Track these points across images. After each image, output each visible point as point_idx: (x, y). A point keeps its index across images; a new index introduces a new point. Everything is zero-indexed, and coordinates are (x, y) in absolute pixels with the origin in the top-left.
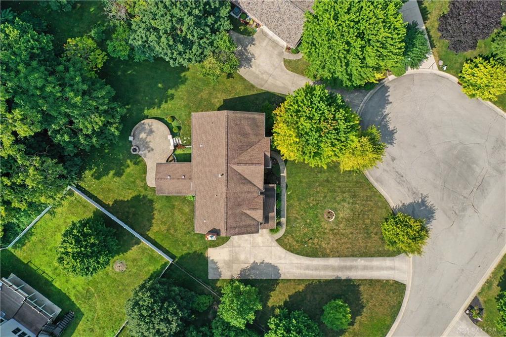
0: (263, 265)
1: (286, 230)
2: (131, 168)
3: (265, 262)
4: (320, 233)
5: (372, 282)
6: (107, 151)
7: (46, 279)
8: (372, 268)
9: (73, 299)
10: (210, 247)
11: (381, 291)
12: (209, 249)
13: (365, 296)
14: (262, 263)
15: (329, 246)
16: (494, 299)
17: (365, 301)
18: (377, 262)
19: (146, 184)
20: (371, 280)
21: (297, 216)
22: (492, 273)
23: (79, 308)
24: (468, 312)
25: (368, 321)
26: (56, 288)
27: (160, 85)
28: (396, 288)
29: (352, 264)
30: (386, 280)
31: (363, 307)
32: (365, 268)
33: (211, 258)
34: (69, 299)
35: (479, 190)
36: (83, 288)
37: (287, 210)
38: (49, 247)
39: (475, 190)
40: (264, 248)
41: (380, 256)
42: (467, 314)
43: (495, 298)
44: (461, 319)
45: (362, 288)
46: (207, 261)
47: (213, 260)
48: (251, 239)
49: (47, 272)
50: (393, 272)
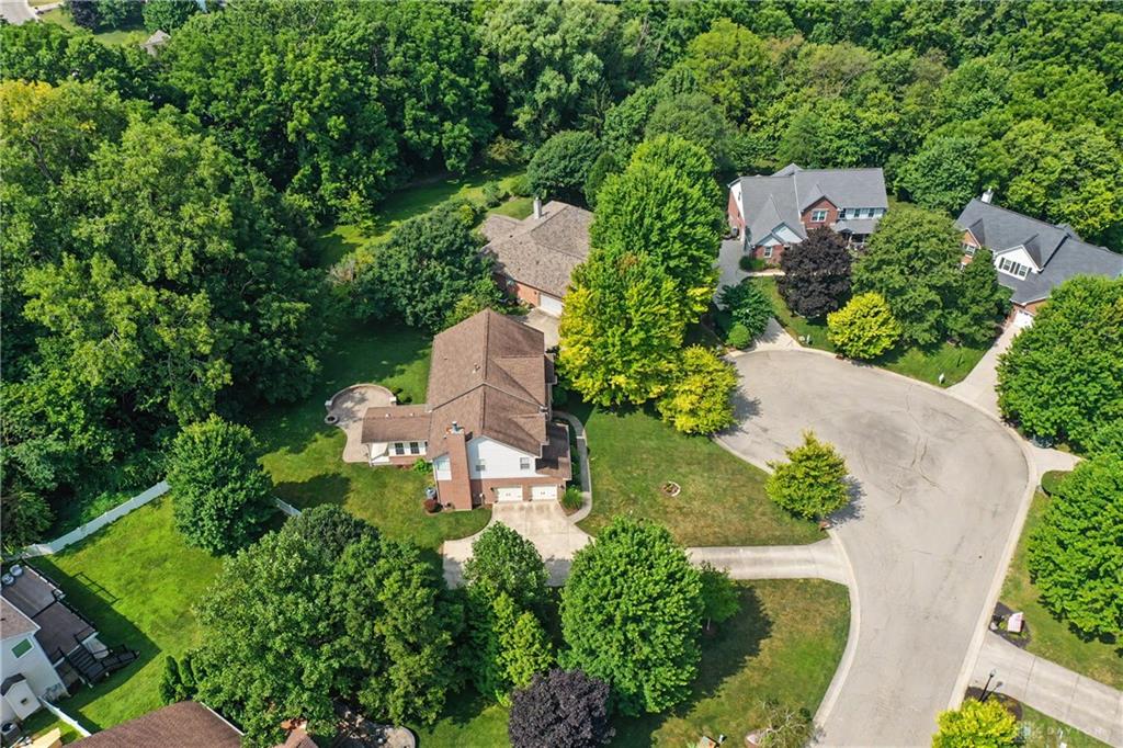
0: (553, 563)
1: (593, 509)
2: (319, 442)
3: (555, 558)
4: (657, 512)
5: (776, 584)
6: (283, 425)
7: (102, 600)
8: (770, 562)
9: (146, 629)
10: (448, 540)
11: (799, 596)
12: (446, 542)
13: (768, 605)
14: (551, 560)
15: (678, 530)
16: (1036, 604)
17: (770, 613)
18: (774, 552)
19: (341, 459)
20: (774, 580)
21: (611, 488)
22: (1011, 566)
23: (153, 643)
24: (994, 627)
25: (787, 647)
26: (116, 613)
27: (384, 362)
28: (828, 590)
29: (728, 556)
30: (805, 579)
31: (769, 624)
32: (755, 562)
33: (449, 557)
34: (136, 630)
35: (924, 461)
36: (174, 612)
37: (592, 480)
38: (129, 551)
39: (918, 460)
40: (554, 536)
41: (779, 544)
42: (994, 631)
43: (1039, 602)
44: (987, 641)
45: (758, 592)
46: (442, 561)
47: (452, 559)
48: (529, 524)
49: (107, 588)
50: (813, 566)
